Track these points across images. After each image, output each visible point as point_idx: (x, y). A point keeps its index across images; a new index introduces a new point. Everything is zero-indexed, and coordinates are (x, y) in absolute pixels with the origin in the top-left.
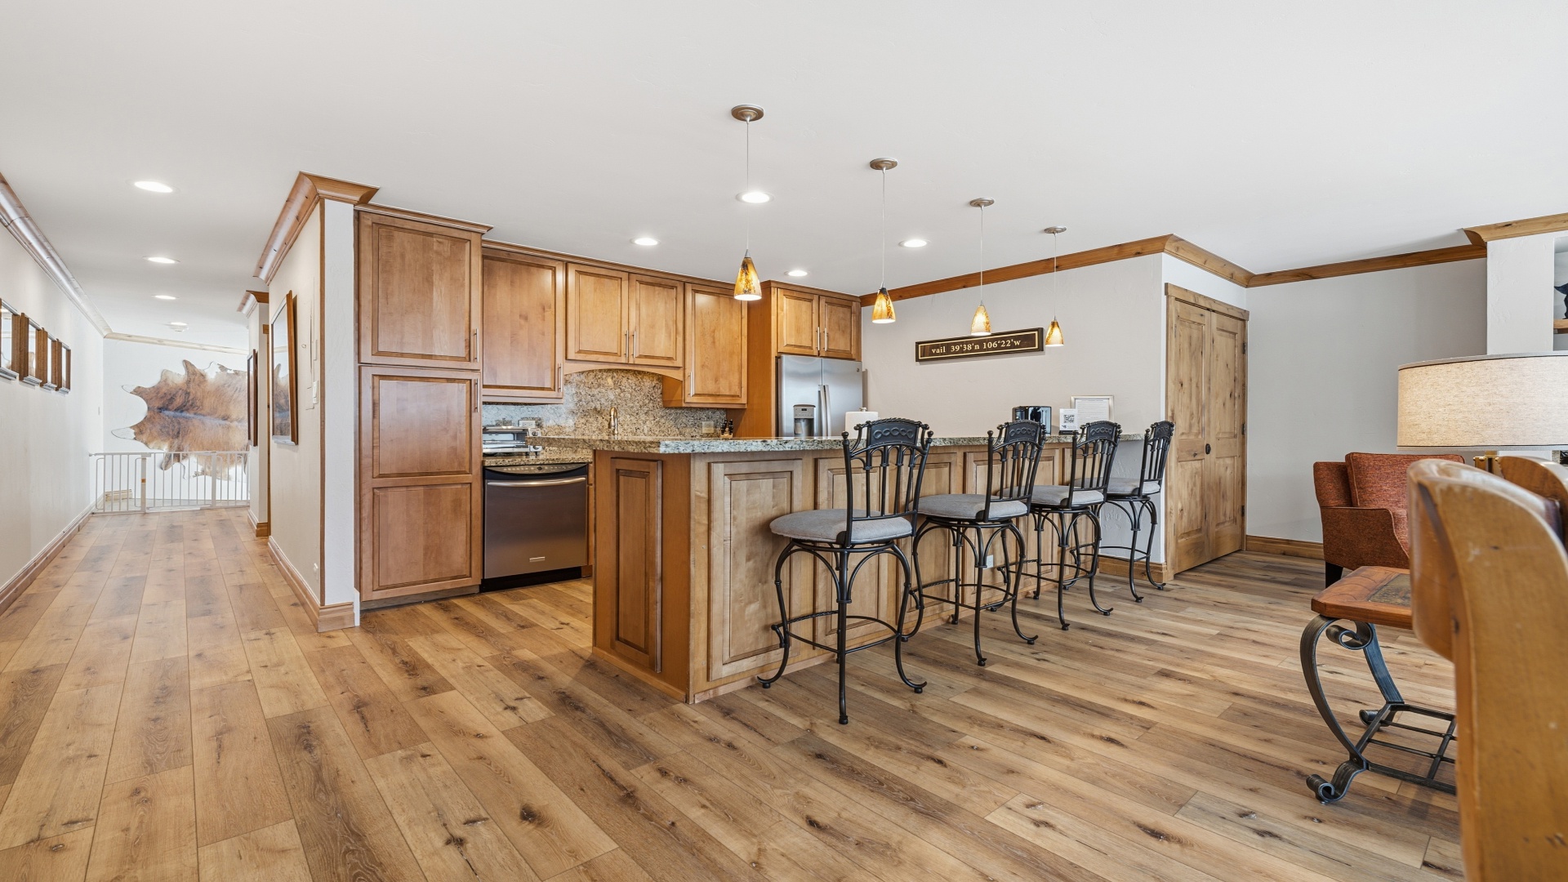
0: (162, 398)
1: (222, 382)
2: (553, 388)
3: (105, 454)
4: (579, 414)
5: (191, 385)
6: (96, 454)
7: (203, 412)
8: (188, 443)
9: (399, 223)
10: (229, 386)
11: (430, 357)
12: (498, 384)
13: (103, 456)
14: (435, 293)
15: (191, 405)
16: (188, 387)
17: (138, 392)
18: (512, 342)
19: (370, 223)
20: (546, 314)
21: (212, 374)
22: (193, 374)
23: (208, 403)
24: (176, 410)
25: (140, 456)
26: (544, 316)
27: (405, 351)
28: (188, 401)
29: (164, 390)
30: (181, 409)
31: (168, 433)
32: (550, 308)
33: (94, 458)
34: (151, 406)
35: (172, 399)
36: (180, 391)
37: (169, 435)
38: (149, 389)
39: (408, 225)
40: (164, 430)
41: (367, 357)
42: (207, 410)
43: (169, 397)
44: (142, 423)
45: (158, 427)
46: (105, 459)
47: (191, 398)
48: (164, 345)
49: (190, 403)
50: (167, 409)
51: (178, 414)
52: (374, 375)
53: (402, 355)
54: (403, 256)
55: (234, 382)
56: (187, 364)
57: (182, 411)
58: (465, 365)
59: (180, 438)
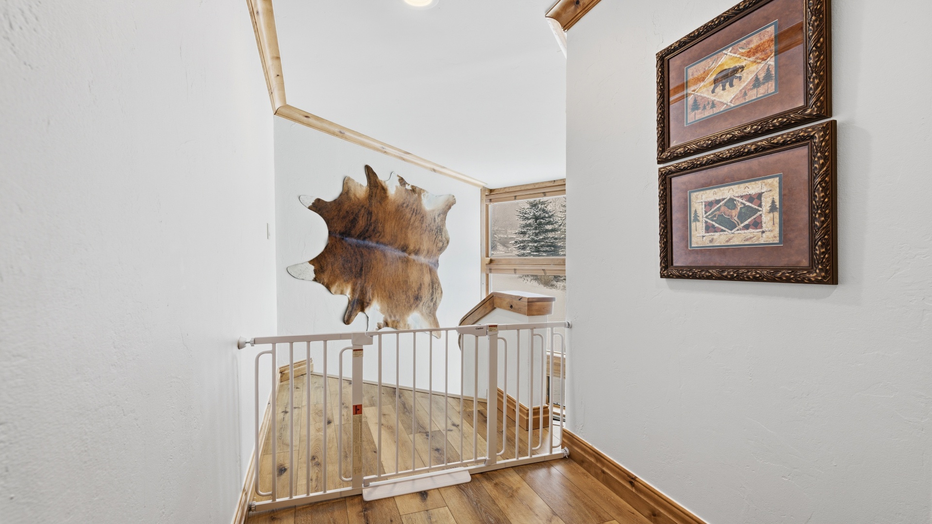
0: (344, 217)
1: (402, 201)
3: (274, 341)
5: (374, 202)
6: (255, 342)
7: (385, 240)
8: (371, 284)
10: (407, 206)
13: (269, 347)
15: (374, 230)
16: (371, 205)
17: (318, 206)
21: (393, 189)
22: (375, 187)
23: (390, 228)
24: (359, 237)
25: (349, 343)
28: (371, 225)
29: (346, 207)
30: (363, 236)
31: (351, 269)
33: (250, 352)
34: (332, 230)
35: (354, 221)
36: (363, 210)
37: (351, 271)
38: (331, 203)
40: (346, 266)
42: (388, 238)
43: (352, 217)
44: (322, 256)
45: (341, 261)
46: (273, 352)
47: (374, 218)
48: (346, 138)
49: (372, 227)
50: (349, 235)
51: (361, 242)
55: (412, 201)
56: (369, 170)
57: (364, 239)
59: (363, 278)
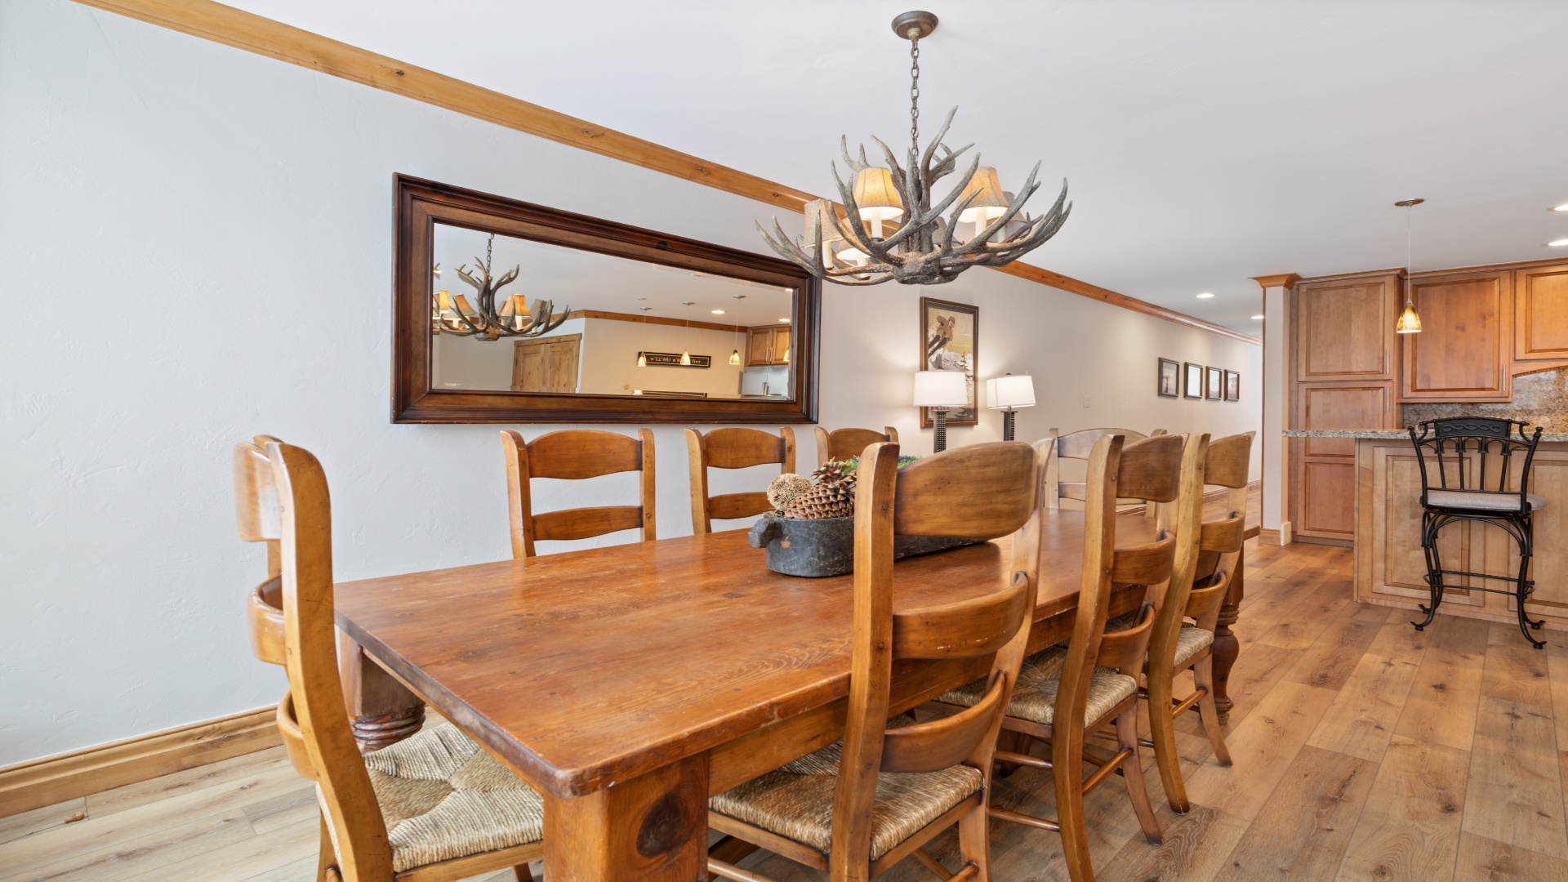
2: (1496, 388)
4: (1558, 411)
9: (1326, 285)
11: (1349, 373)
12: (1432, 387)
14: (1353, 328)
18: (1446, 352)
19: (1305, 290)
20: (1487, 322)
26: (1485, 324)
27: (1330, 370)
32: (1492, 315)
39: (1333, 284)
41: (1303, 377)
52: (1307, 389)
53: (1327, 374)
54: (1328, 307)
58: (1378, 377)
